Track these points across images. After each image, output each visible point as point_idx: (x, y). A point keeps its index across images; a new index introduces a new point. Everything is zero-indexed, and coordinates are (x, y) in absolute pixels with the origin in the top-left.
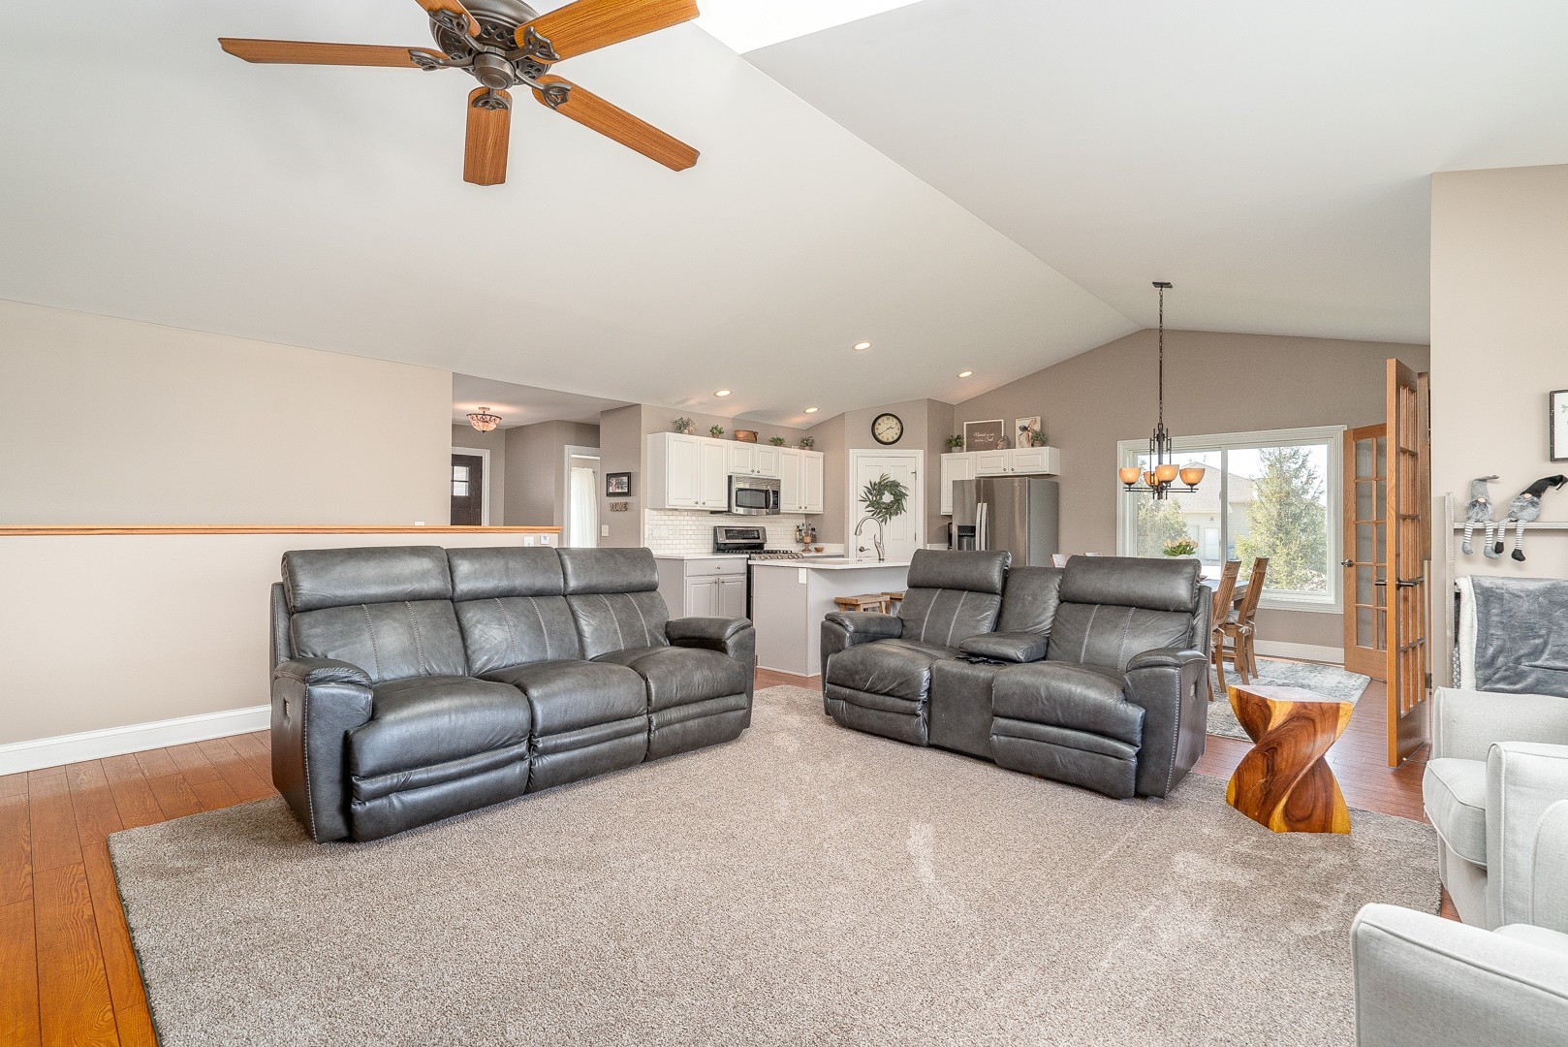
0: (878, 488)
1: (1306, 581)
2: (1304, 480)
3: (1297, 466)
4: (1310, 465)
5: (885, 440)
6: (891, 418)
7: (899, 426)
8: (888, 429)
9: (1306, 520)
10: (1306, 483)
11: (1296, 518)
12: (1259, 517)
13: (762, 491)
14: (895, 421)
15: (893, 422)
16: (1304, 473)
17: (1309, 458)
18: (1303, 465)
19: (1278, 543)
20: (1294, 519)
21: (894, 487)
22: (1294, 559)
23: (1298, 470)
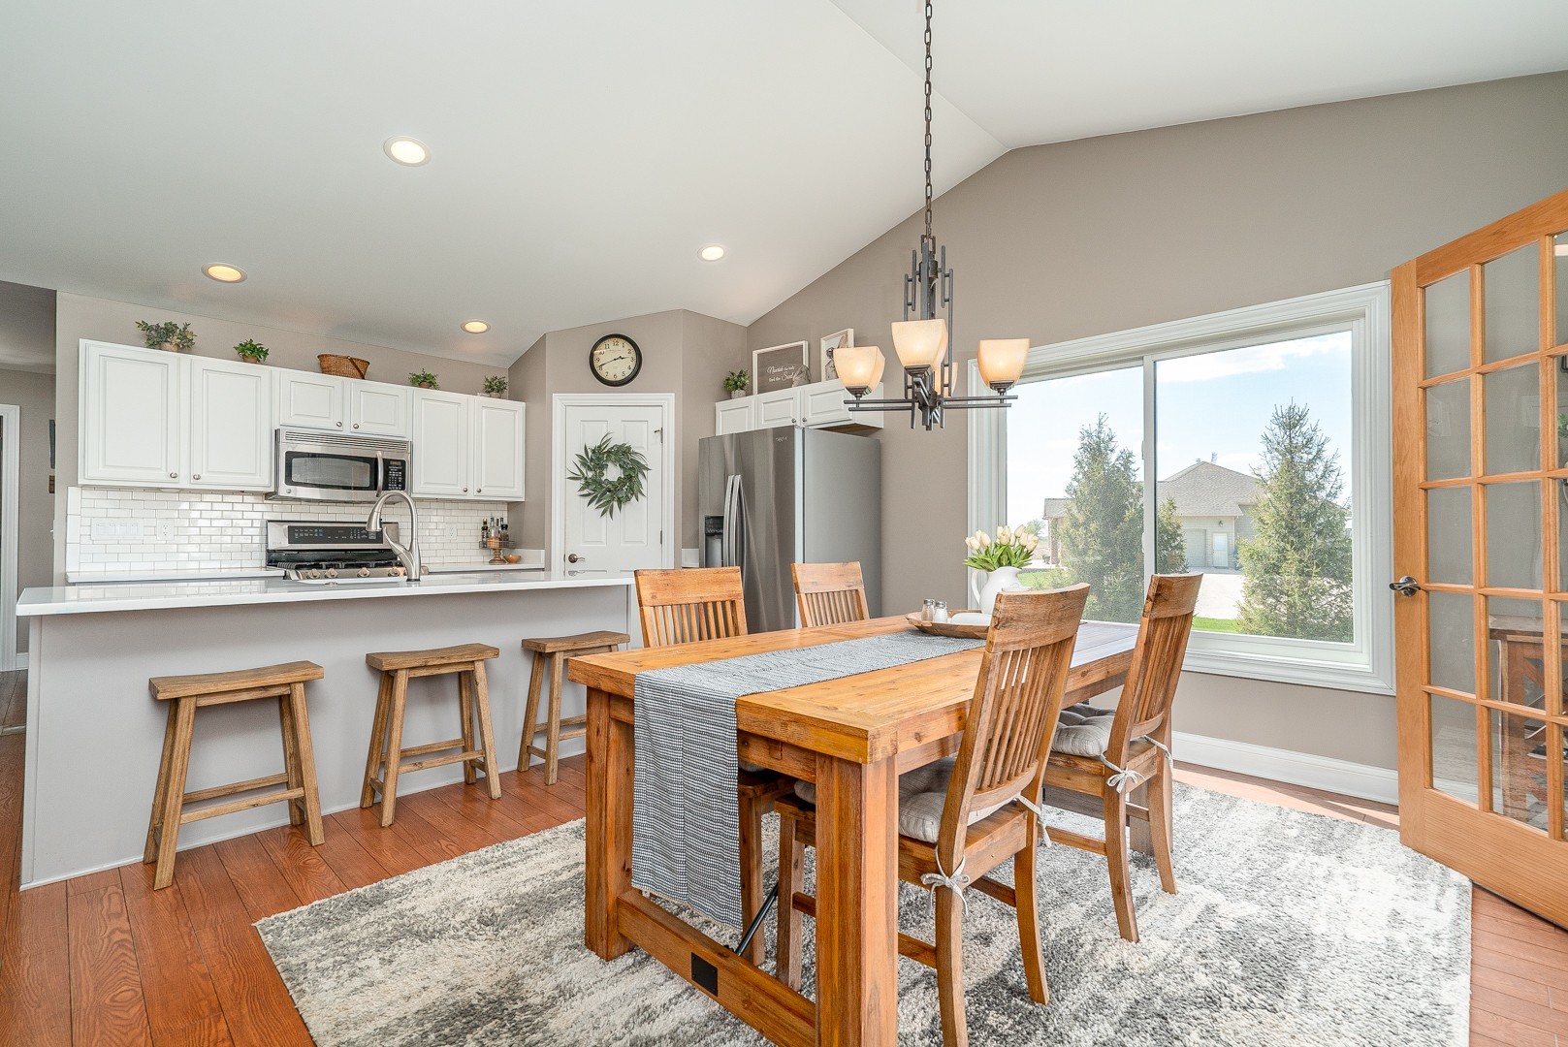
0: (596, 458)
1: (1323, 593)
2: (1320, 473)
3: (1311, 457)
4: (1327, 454)
5: (610, 378)
6: (621, 341)
7: (633, 354)
8: (615, 361)
9: (1322, 520)
10: (1323, 476)
11: (1310, 518)
12: (1266, 517)
13: (365, 460)
14: (628, 346)
15: (624, 349)
16: (1320, 467)
17: (1326, 447)
18: (1318, 456)
19: (1288, 547)
20: (1308, 520)
21: (623, 454)
22: (1308, 567)
23: (1311, 462)
